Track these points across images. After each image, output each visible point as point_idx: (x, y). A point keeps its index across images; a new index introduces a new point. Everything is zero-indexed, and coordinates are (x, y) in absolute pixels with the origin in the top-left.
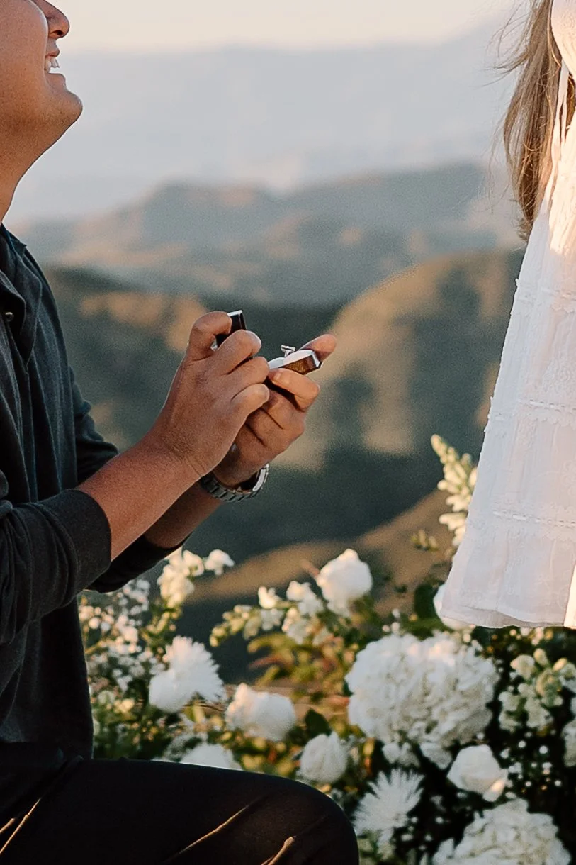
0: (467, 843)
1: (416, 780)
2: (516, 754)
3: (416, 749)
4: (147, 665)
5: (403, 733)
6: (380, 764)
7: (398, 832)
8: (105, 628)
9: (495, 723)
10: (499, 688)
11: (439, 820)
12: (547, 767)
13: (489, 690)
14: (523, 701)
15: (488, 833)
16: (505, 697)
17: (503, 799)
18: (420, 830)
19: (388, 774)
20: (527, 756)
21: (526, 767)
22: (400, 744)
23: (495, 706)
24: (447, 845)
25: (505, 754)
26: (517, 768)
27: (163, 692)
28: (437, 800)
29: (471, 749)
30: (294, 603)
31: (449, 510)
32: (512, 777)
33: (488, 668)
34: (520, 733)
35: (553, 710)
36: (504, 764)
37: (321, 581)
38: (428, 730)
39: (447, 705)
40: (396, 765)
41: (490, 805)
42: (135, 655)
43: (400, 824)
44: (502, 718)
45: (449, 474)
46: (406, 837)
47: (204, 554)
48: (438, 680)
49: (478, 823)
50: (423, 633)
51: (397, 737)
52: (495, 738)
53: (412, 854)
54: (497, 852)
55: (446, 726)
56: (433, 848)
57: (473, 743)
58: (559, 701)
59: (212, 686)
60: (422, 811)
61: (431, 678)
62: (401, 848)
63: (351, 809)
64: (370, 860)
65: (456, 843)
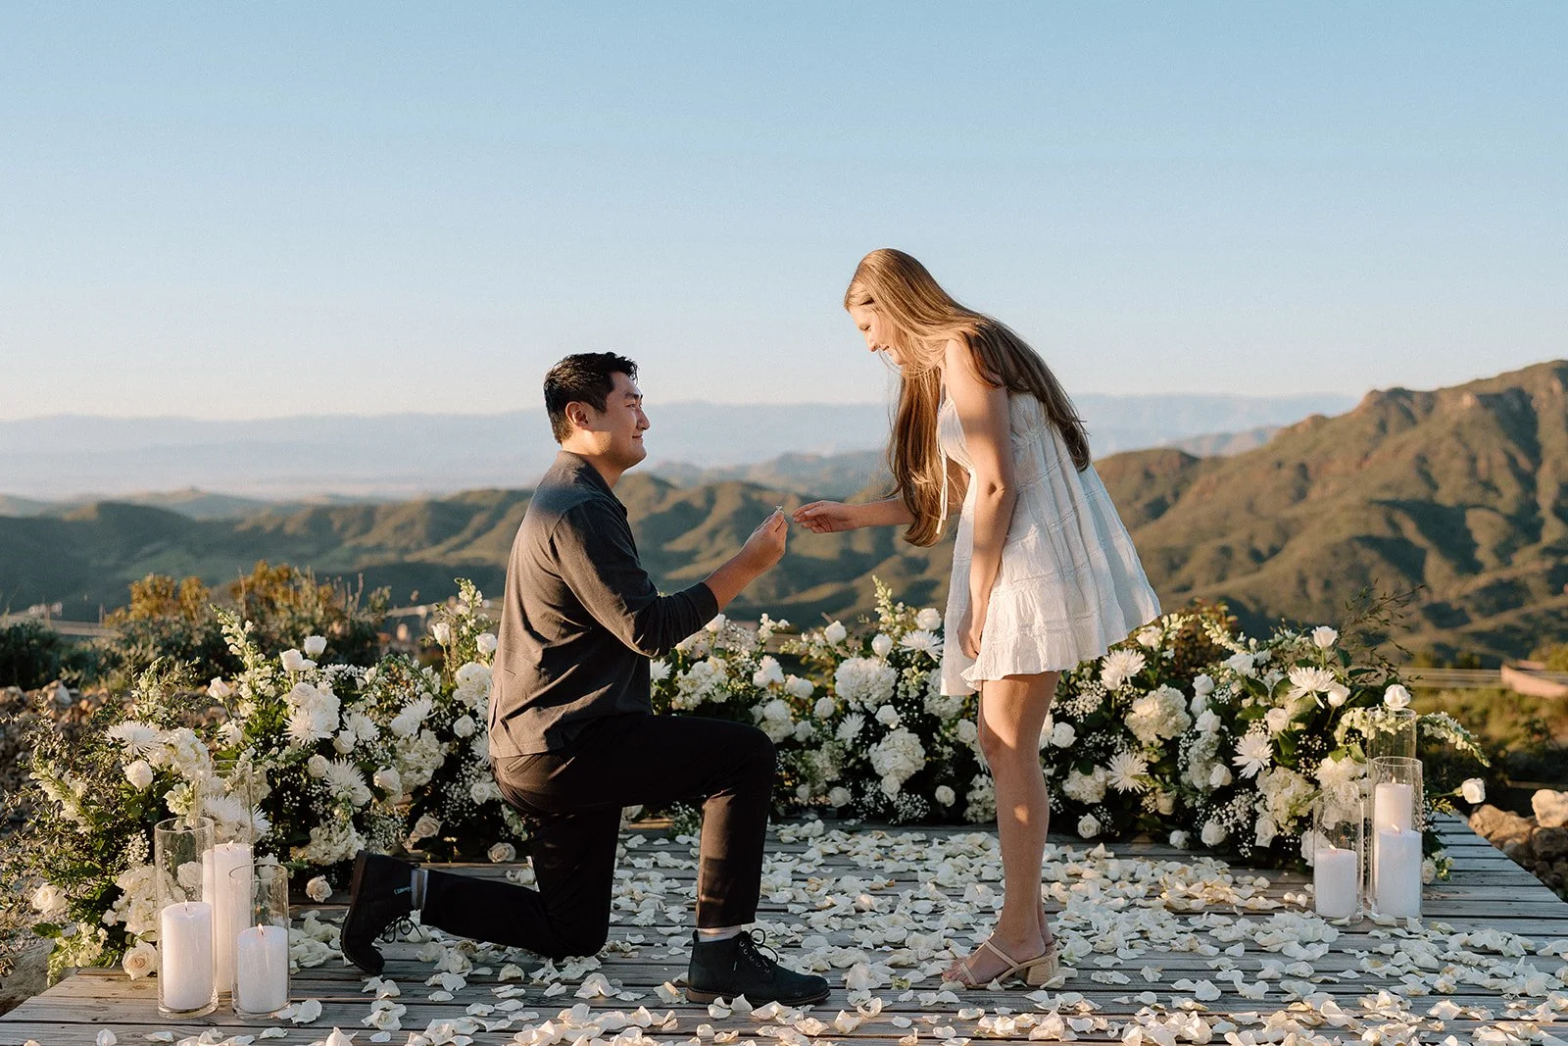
0: (883, 745)
1: (862, 717)
2: (904, 709)
3: (862, 704)
4: (752, 667)
5: (857, 698)
6: (847, 710)
7: (854, 740)
8: (737, 650)
9: (895, 695)
10: (898, 680)
11: (871, 735)
12: (916, 714)
13: (894, 681)
14: (908, 687)
15: (891, 742)
16: (899, 685)
17: (898, 727)
18: (863, 739)
19: (851, 715)
20: (909, 709)
21: (908, 714)
22: (856, 703)
23: (895, 688)
24: (875, 745)
25: (899, 709)
26: (904, 715)
27: (759, 678)
28: (871, 726)
29: (885, 706)
30: (815, 642)
31: (879, 606)
32: (902, 718)
33: (893, 672)
34: (906, 699)
35: (920, 691)
36: (899, 713)
37: (825, 633)
38: (868, 697)
39: (876, 687)
40: (854, 711)
41: (893, 730)
42: (748, 662)
43: (855, 736)
44: (898, 693)
45: (879, 591)
46: (857, 742)
47: (778, 621)
48: (872, 676)
49: (887, 737)
50: (866, 657)
51: (855, 700)
52: (895, 702)
53: (860, 748)
54: (895, 749)
55: (875, 696)
56: (868, 747)
57: (886, 703)
58: (922, 688)
59: (778, 676)
60: (865, 730)
61: (869, 676)
62: (855, 746)
63: (835, 728)
64: (841, 751)
65: (878, 745)
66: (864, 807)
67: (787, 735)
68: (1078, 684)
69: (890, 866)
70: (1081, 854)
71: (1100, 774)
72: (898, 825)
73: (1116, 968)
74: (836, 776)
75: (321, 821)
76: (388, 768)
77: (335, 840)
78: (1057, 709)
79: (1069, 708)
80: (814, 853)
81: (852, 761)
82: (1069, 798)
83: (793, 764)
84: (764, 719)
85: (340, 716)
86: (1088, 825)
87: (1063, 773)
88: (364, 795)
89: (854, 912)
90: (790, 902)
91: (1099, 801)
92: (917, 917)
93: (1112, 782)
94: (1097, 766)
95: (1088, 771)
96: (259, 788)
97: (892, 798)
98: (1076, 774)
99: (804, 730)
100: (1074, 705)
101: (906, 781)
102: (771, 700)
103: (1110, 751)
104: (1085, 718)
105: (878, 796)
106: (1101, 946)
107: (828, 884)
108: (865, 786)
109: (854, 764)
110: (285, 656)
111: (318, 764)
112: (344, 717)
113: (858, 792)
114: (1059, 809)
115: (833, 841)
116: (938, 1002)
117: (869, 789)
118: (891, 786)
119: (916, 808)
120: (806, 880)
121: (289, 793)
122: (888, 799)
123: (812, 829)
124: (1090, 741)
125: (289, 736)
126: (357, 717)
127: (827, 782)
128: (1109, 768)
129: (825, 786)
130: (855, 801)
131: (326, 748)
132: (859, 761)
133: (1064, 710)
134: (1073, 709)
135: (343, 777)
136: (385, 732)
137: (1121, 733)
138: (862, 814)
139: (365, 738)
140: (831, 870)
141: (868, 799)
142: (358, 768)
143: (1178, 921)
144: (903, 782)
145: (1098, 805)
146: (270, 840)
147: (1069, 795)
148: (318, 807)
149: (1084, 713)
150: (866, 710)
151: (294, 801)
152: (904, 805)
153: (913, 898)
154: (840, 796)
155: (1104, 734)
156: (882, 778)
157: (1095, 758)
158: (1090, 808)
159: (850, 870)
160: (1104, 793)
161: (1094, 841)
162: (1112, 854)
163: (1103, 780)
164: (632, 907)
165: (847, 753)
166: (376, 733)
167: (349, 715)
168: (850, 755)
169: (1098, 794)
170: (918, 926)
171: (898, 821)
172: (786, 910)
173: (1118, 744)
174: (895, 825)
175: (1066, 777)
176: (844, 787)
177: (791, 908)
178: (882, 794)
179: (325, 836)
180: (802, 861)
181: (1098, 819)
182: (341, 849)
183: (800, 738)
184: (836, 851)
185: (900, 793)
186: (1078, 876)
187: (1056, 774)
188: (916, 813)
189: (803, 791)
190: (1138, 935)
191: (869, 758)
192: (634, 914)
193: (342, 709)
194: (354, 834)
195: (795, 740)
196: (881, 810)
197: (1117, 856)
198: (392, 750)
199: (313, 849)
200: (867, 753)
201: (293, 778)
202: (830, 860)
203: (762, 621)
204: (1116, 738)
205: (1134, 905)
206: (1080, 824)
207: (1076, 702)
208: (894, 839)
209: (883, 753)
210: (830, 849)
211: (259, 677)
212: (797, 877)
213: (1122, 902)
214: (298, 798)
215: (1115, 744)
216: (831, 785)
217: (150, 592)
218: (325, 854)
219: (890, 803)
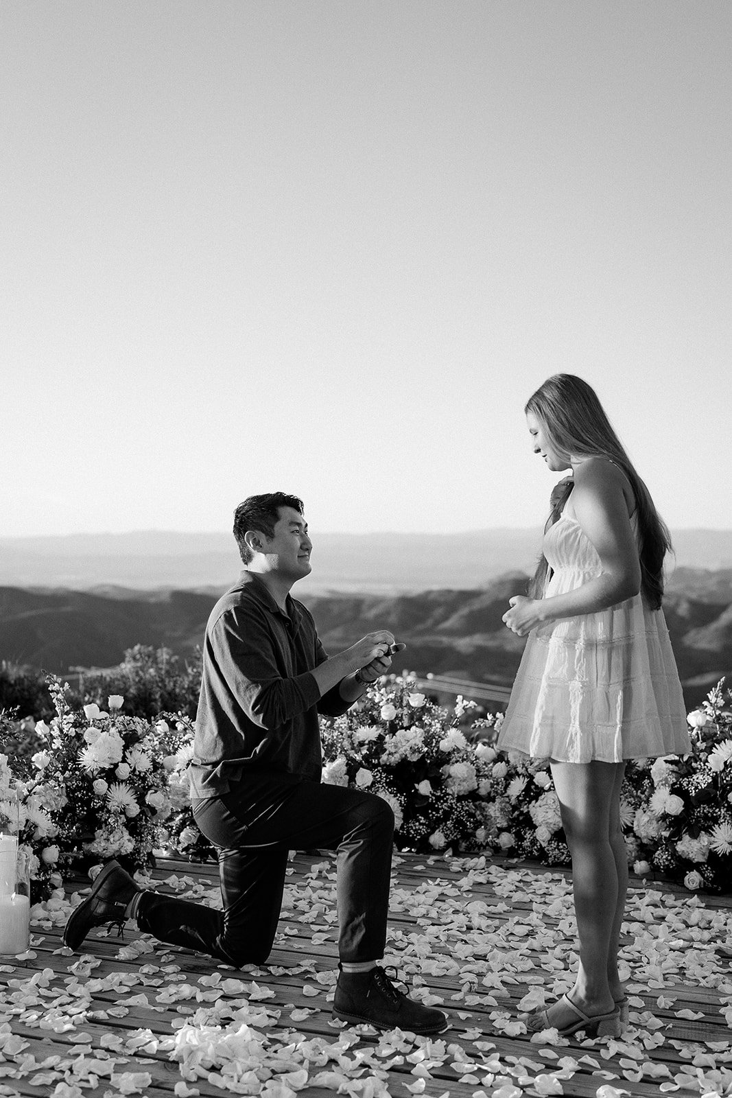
0: (539, 802)
1: (526, 780)
3: (527, 769)
5: (523, 765)
6: (516, 773)
7: (518, 797)
11: (532, 794)
15: (545, 800)
18: (525, 796)
19: (519, 777)
22: (522, 768)
24: (534, 802)
28: (531, 787)
29: (542, 772)
30: (497, 719)
38: (531, 764)
40: (521, 774)
43: (519, 794)
46: (520, 798)
49: (543, 796)
51: (521, 766)
53: (522, 803)
54: (547, 806)
55: (536, 764)
56: (530, 802)
59: (462, 744)
60: (527, 790)
62: (520, 802)
63: (507, 786)
64: (508, 805)
65: (536, 802)
66: (524, 850)
67: (470, 789)
68: (693, 764)
69: (518, 897)
70: (679, 903)
71: (704, 839)
72: (548, 866)
73: (642, 995)
74: (505, 824)
75: (103, 825)
76: (156, 792)
77: (112, 840)
78: (675, 784)
79: (685, 784)
80: (465, 882)
81: (516, 813)
82: (680, 856)
83: (473, 811)
84: (450, 776)
85: (124, 753)
86: (693, 879)
87: (676, 835)
88: (134, 810)
89: (464, 929)
90: (423, 916)
91: (703, 861)
92: (510, 938)
93: (712, 846)
94: (703, 832)
95: (695, 836)
96: (59, 799)
97: (544, 845)
98: (686, 837)
99: (485, 786)
100: (689, 782)
101: (556, 832)
102: (457, 762)
103: (715, 820)
104: (695, 792)
105: (534, 841)
106: (638, 976)
107: (458, 905)
108: (525, 834)
109: (518, 815)
110: (87, 708)
111: (100, 786)
112: (127, 754)
113: (520, 837)
114: (672, 864)
115: (489, 873)
116: (479, 1004)
117: (528, 836)
118: (543, 834)
119: (563, 853)
120: (444, 901)
121: (80, 804)
122: (541, 845)
123: (477, 863)
124: (699, 812)
125: (80, 764)
126: (137, 754)
127: (498, 828)
128: (712, 835)
129: (497, 830)
130: (518, 845)
131: (110, 775)
132: (522, 812)
133: (681, 785)
134: (688, 785)
135: (122, 797)
136: (156, 766)
137: (725, 807)
138: (522, 854)
139: (140, 769)
140: (471, 895)
141: (526, 844)
142: (133, 790)
143: (721, 963)
144: (553, 832)
145: (703, 864)
146: (64, 836)
147: (680, 853)
148: (102, 815)
149: (696, 788)
150: (530, 774)
151: (83, 810)
152: (552, 850)
153: (518, 923)
154: (506, 840)
155: (713, 806)
156: (536, 827)
157: (704, 825)
158: (697, 866)
159: (486, 897)
160: (707, 854)
161: (691, 893)
162: (703, 905)
163: (706, 843)
164: (306, 908)
165: (513, 806)
166: (149, 765)
167: (131, 752)
168: (515, 808)
169: (704, 855)
170: (506, 945)
171: (549, 863)
172: (416, 922)
173: (722, 816)
174: (546, 866)
175: (680, 839)
176: (510, 832)
177: (419, 921)
178: (538, 841)
179: (105, 836)
180: (454, 886)
181: (703, 875)
182: (115, 847)
183: (483, 792)
184: (485, 882)
185: (549, 842)
186: (663, 918)
187: (672, 835)
188: (563, 858)
189: (481, 833)
190: (677, 971)
191: (529, 812)
192: (303, 913)
193: (126, 748)
194: (126, 835)
195: (478, 794)
196: (535, 853)
197: (708, 907)
198: (164, 780)
199: (96, 845)
200: (528, 808)
201: (83, 794)
202: (477, 888)
203: (457, 701)
204: (720, 811)
205: (691, 947)
206: (686, 878)
207: (692, 780)
208: (535, 877)
209: (538, 809)
210: (482, 879)
211: (65, 722)
212: (442, 898)
213: (681, 943)
214: (85, 808)
215: (720, 816)
216: (501, 830)
217: (138, 656)
218: (104, 850)
219: (541, 849)
